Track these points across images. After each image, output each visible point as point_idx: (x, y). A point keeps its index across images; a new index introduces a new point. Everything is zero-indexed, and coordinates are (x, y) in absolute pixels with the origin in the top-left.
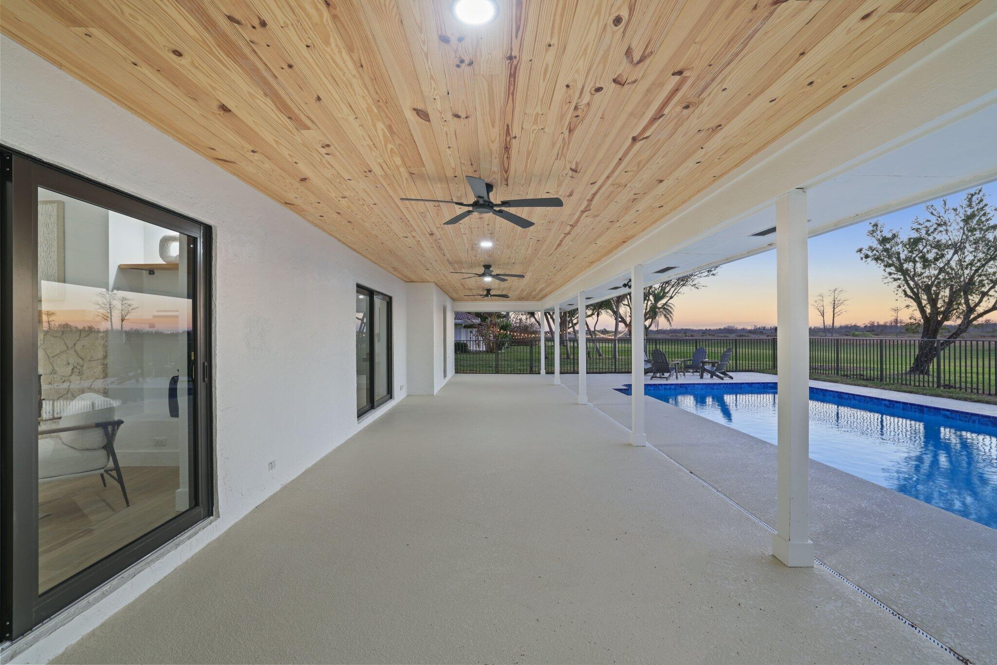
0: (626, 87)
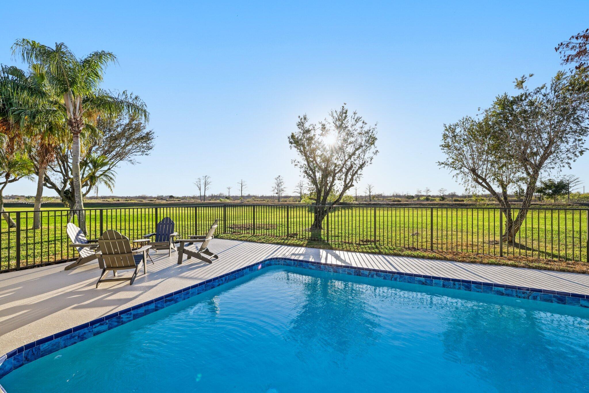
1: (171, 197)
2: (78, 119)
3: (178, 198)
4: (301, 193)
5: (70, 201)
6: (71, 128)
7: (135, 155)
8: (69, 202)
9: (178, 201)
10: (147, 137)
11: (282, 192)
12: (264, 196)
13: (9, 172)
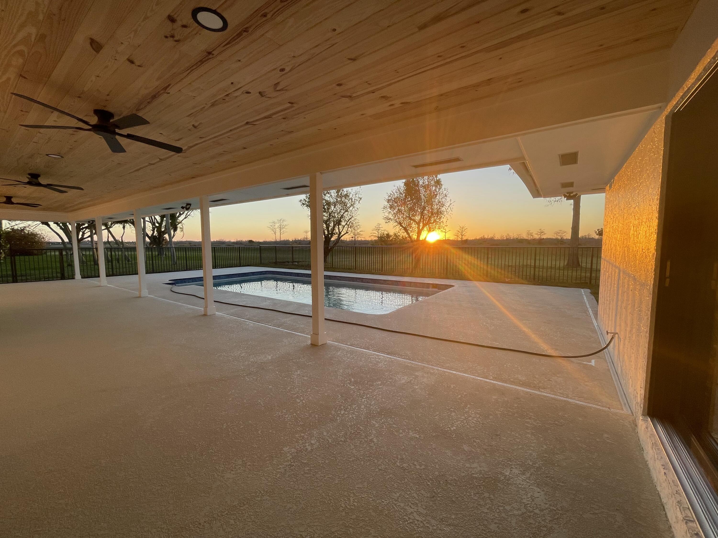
0: (264, 98)
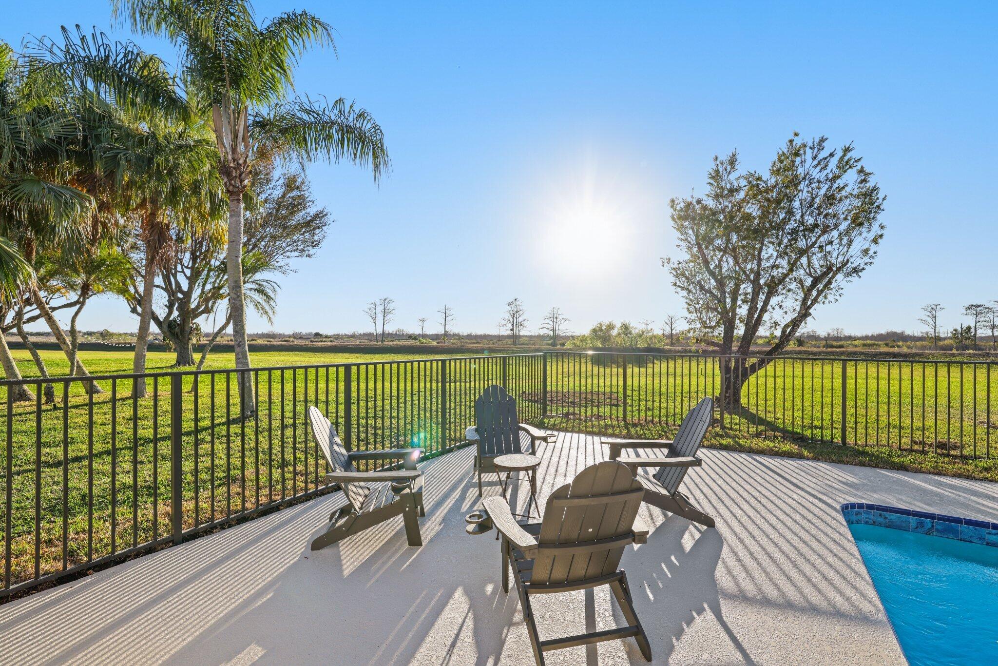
1: (317, 335)
2: (241, 162)
3: (327, 337)
4: (554, 330)
5: (178, 341)
6: (226, 180)
7: (288, 257)
8: (175, 343)
9: (331, 341)
10: (315, 223)
11: (520, 328)
12: (473, 334)
13: (87, 280)
